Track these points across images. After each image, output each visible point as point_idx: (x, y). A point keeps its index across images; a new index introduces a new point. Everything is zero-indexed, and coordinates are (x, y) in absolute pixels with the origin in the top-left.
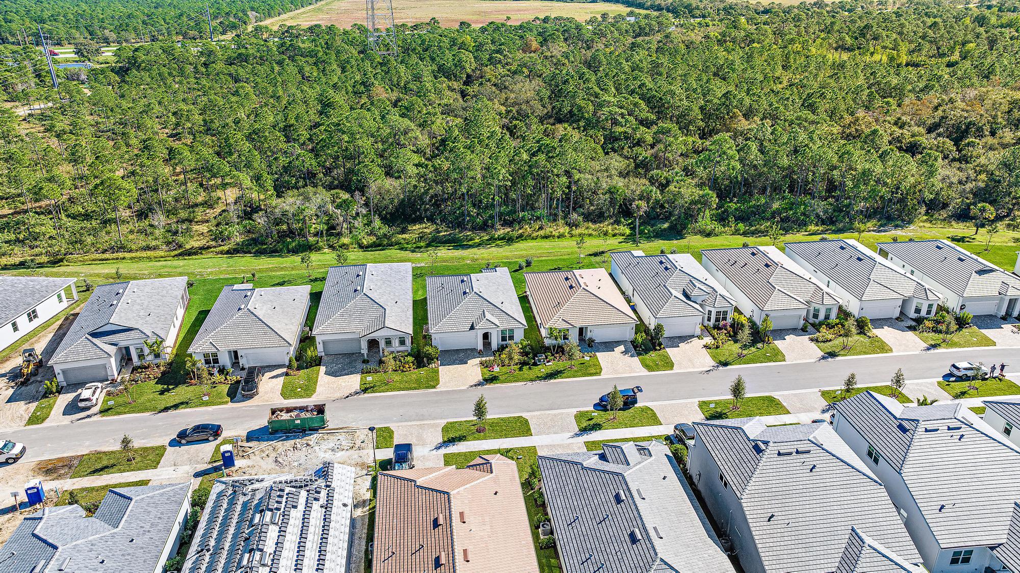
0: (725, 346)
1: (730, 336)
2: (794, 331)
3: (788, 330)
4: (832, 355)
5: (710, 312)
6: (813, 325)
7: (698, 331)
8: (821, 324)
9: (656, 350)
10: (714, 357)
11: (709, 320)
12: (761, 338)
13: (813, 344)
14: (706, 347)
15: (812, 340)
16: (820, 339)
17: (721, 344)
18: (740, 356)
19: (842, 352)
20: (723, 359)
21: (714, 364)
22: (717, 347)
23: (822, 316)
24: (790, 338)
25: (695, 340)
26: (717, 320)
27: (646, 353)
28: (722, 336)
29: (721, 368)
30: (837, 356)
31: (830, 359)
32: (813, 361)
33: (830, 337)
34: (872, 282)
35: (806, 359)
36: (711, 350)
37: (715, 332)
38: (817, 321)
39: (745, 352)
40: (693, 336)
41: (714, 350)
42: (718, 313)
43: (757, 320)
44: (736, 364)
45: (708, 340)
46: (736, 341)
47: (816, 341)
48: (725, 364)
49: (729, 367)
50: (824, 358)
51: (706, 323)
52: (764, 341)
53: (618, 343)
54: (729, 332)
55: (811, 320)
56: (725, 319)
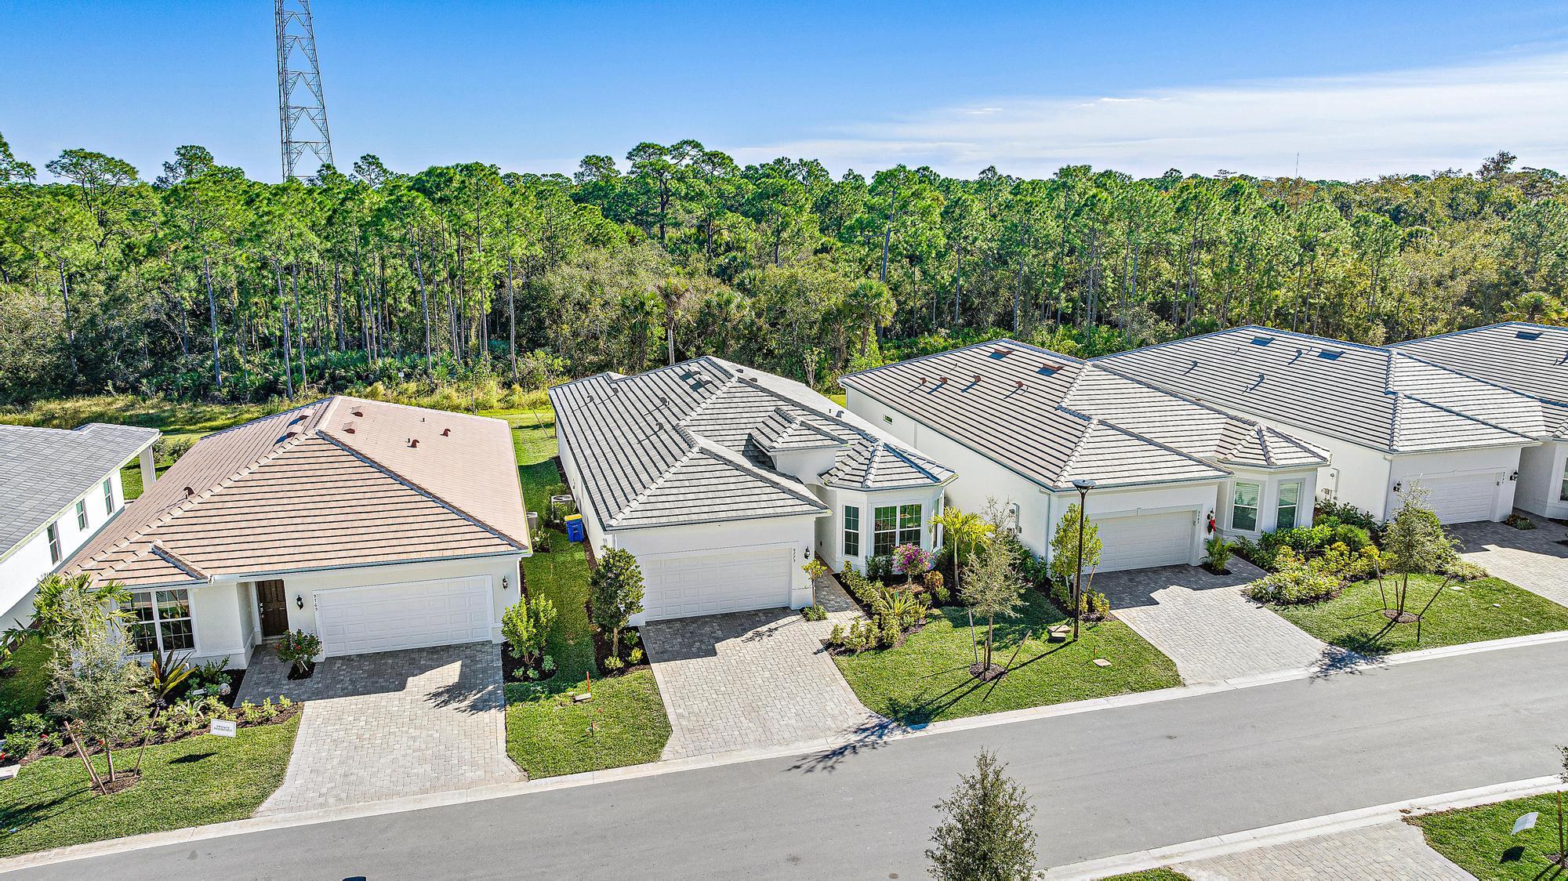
0: (919, 639)
1: (937, 603)
2: (1177, 573)
3: (1156, 571)
4: (1365, 647)
5: (852, 514)
6: (1242, 552)
7: (802, 590)
8: (1269, 543)
9: (605, 672)
10: (863, 688)
11: (851, 548)
12: (1058, 603)
13: (1267, 614)
14: (835, 646)
15: (1259, 598)
16: (1292, 592)
17: (895, 630)
18: (983, 675)
19: (1394, 636)
20: (906, 695)
21: (862, 715)
22: (883, 646)
23: (1266, 520)
24: (1171, 597)
25: (790, 628)
26: (883, 545)
27: (554, 690)
28: (904, 600)
29: (896, 736)
30: (1386, 650)
31: (1362, 666)
32: (1301, 673)
33: (1326, 582)
34: (1403, 403)
35: (1265, 670)
36: (855, 661)
37: (874, 592)
38: (1253, 537)
39: (1000, 659)
40: (785, 611)
41: (868, 659)
42: (883, 515)
43: (1038, 541)
44: (967, 712)
45: (846, 621)
46: (960, 622)
47: (1277, 599)
48: (918, 716)
49: (936, 728)
50: (1336, 662)
51: (839, 560)
52: (1074, 614)
53: (438, 655)
54: (929, 588)
55: (1231, 536)
56: (913, 537)
